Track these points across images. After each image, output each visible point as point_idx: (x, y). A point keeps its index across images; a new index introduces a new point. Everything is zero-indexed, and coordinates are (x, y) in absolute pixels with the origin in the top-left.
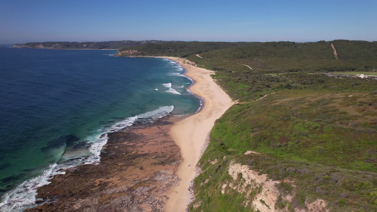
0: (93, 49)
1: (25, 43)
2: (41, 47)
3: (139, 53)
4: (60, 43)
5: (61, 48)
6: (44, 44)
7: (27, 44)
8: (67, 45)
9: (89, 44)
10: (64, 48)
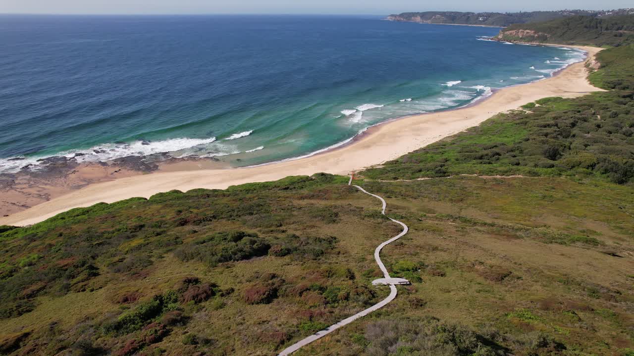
0: (475, 25)
1: (398, 14)
2: (418, 19)
3: (536, 35)
4: (443, 14)
5: (443, 23)
6: (424, 15)
7: (402, 15)
8: (453, 17)
9: (489, 17)
10: (446, 23)
